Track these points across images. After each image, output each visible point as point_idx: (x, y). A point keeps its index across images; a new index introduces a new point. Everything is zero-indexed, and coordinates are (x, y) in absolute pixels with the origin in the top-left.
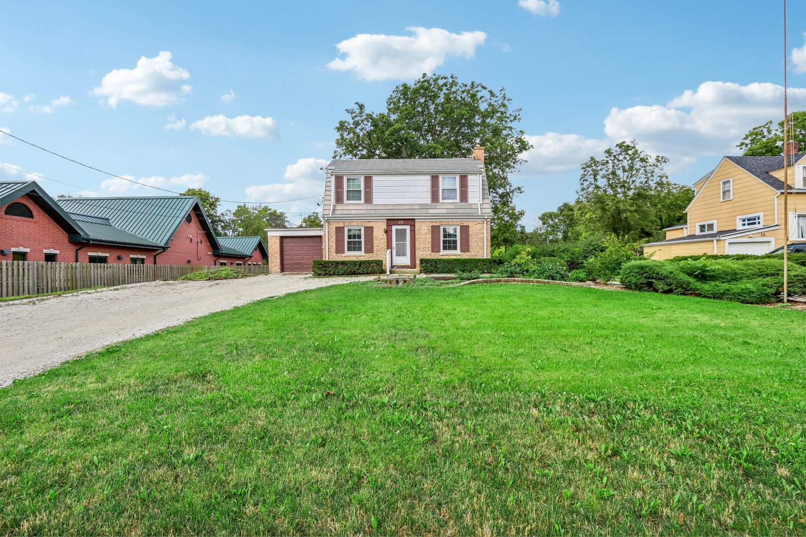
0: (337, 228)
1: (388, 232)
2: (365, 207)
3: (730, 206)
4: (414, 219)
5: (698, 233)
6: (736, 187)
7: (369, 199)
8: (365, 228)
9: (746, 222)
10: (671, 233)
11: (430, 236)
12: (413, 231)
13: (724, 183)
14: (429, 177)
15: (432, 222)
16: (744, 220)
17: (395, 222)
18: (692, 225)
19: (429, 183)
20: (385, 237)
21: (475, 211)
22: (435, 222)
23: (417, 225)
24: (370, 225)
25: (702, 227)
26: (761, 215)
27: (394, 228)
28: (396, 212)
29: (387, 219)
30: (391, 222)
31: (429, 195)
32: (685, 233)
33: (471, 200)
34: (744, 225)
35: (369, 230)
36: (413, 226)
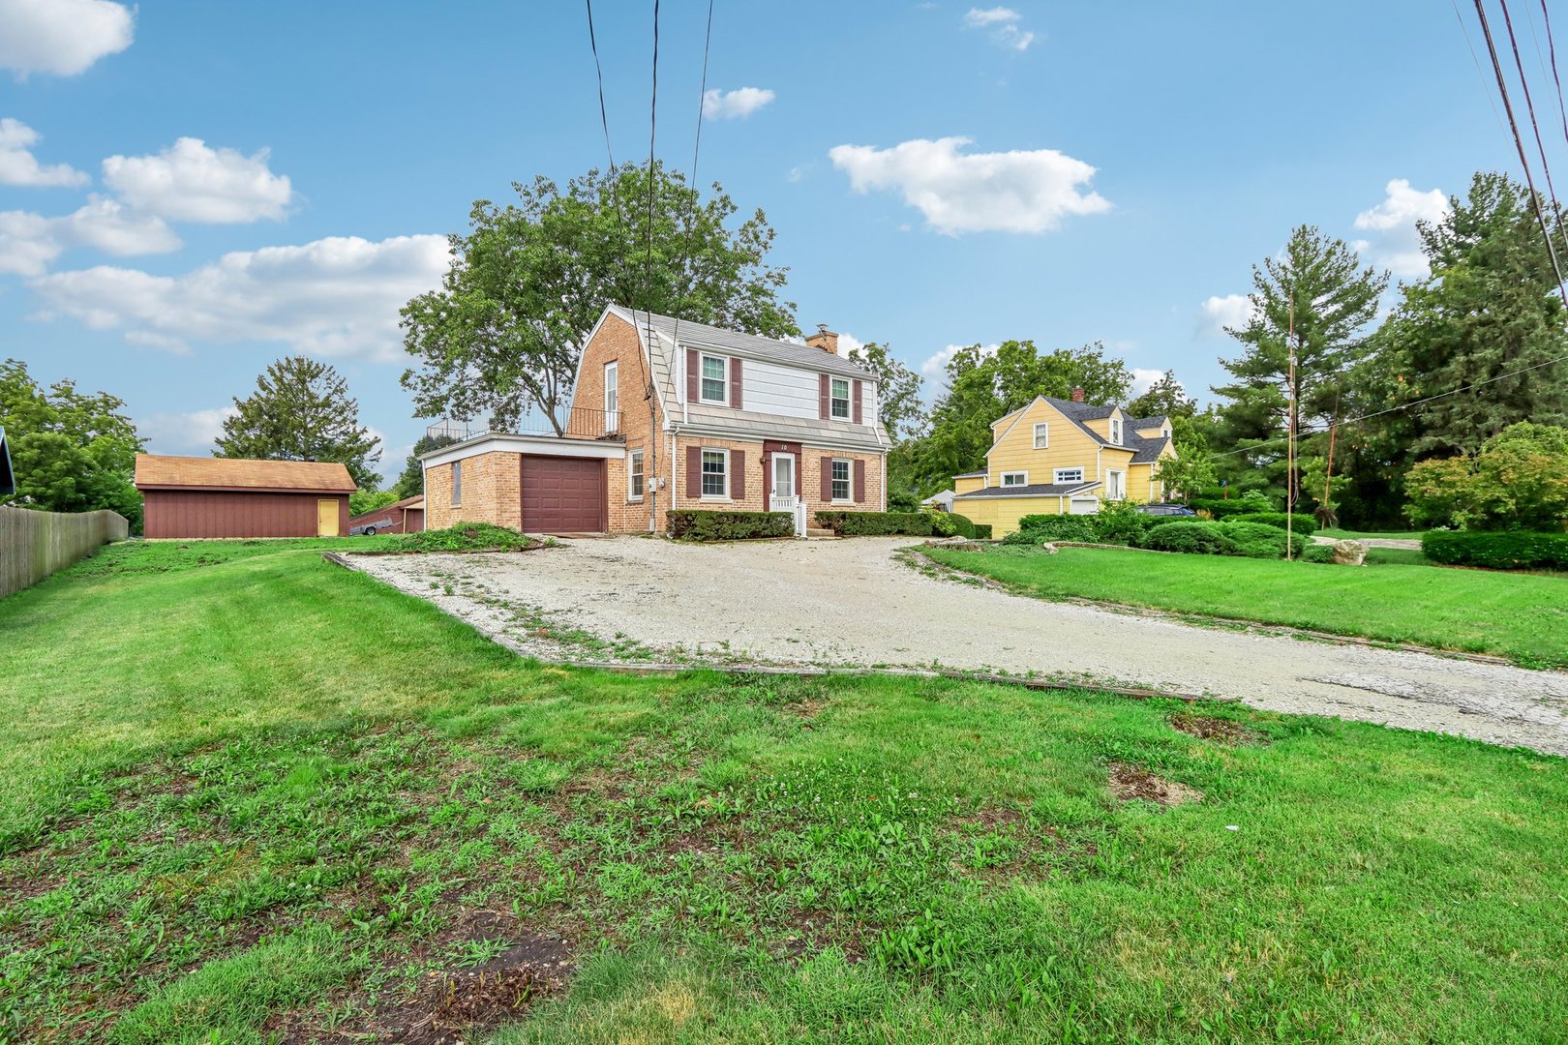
0: (689, 448)
1: (765, 463)
2: (731, 414)
3: (1045, 455)
4: (801, 444)
5: (1003, 485)
6: (1053, 433)
7: (736, 402)
8: (732, 452)
9: (1064, 477)
10: (963, 482)
11: (819, 474)
12: (798, 463)
13: (1038, 427)
14: (816, 376)
15: (821, 451)
16: (1061, 474)
17: (777, 446)
18: (996, 474)
19: (816, 386)
20: (761, 470)
21: (873, 439)
22: (826, 451)
23: (804, 453)
24: (739, 447)
25: (1009, 479)
26: (1082, 469)
27: (775, 456)
28: (780, 429)
29: (765, 441)
30: (770, 445)
31: (816, 405)
32: (986, 484)
33: (866, 422)
34: (1060, 479)
35: (738, 457)
36: (798, 455)
